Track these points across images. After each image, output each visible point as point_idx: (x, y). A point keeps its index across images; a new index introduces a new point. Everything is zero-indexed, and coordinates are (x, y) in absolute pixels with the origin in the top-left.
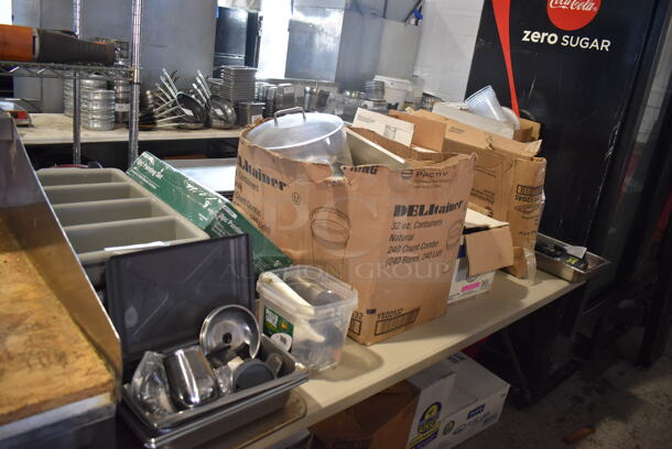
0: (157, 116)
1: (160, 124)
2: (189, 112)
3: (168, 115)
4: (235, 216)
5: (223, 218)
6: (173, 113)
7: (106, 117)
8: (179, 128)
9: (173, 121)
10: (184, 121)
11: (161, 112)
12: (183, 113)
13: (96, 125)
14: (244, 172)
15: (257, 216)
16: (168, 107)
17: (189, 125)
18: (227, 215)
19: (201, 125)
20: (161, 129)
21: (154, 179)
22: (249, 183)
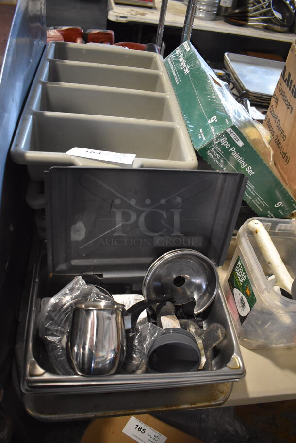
0: (251, 14)
1: (252, 22)
2: (278, 15)
3: (261, 15)
4: (240, 143)
5: (224, 141)
6: (265, 14)
7: (210, 9)
8: (266, 29)
9: (263, 21)
10: (272, 23)
11: (256, 10)
12: (273, 15)
13: (201, 15)
14: (284, 85)
15: (281, 140)
16: (263, 8)
17: (276, 27)
18: (230, 140)
19: (286, 29)
20: (252, 27)
21: (181, 72)
22: (285, 99)
